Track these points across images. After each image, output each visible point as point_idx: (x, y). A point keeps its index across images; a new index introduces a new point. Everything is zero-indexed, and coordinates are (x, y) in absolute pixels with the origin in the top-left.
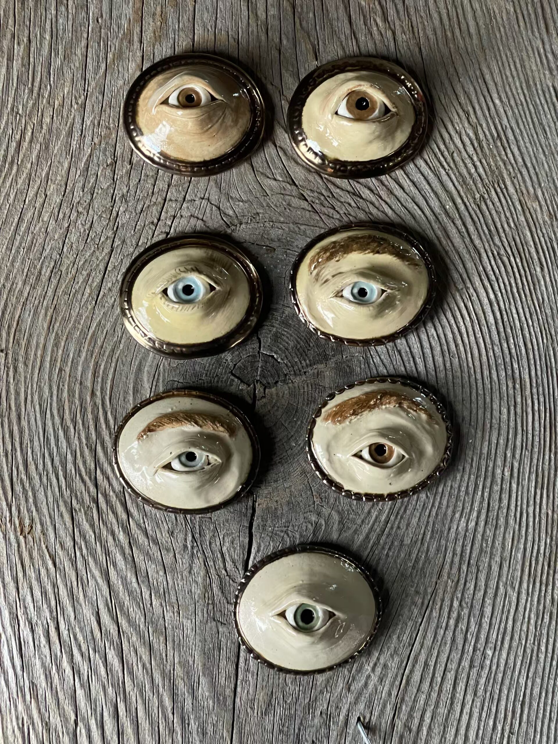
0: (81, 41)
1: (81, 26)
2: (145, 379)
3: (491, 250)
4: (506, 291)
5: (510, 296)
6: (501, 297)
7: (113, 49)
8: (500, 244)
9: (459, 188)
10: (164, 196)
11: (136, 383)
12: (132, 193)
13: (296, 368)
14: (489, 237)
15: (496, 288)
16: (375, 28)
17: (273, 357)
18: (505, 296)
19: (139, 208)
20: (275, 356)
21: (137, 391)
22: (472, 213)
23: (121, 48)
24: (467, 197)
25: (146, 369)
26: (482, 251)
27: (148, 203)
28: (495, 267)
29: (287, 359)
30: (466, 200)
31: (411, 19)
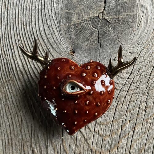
2: (143, 24)
3: (8, 57)
4: (5, 41)
5: (4, 40)
6: (7, 39)
8: (5, 59)
9: (16, 82)
10: (128, 93)
11: (147, 23)
12: (140, 96)
13: (86, 23)
14: (8, 62)
15: (8, 43)
16: (38, 148)
17: (94, 28)
18: (6, 40)
19: (138, 90)
20: (93, 28)
21: (146, 20)
22: (12, 72)
24: (13, 78)
25: (142, 28)
26: (11, 57)
27: (135, 91)
28: (8, 51)
29: (89, 26)
30: (14, 77)
31: (24, 150)
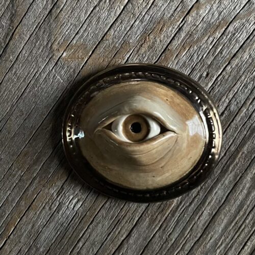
1: (227, 80)
7: (211, 39)
23: (203, 35)
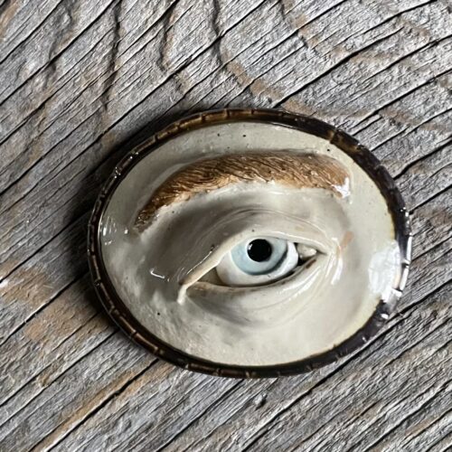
0: (322, 401)
